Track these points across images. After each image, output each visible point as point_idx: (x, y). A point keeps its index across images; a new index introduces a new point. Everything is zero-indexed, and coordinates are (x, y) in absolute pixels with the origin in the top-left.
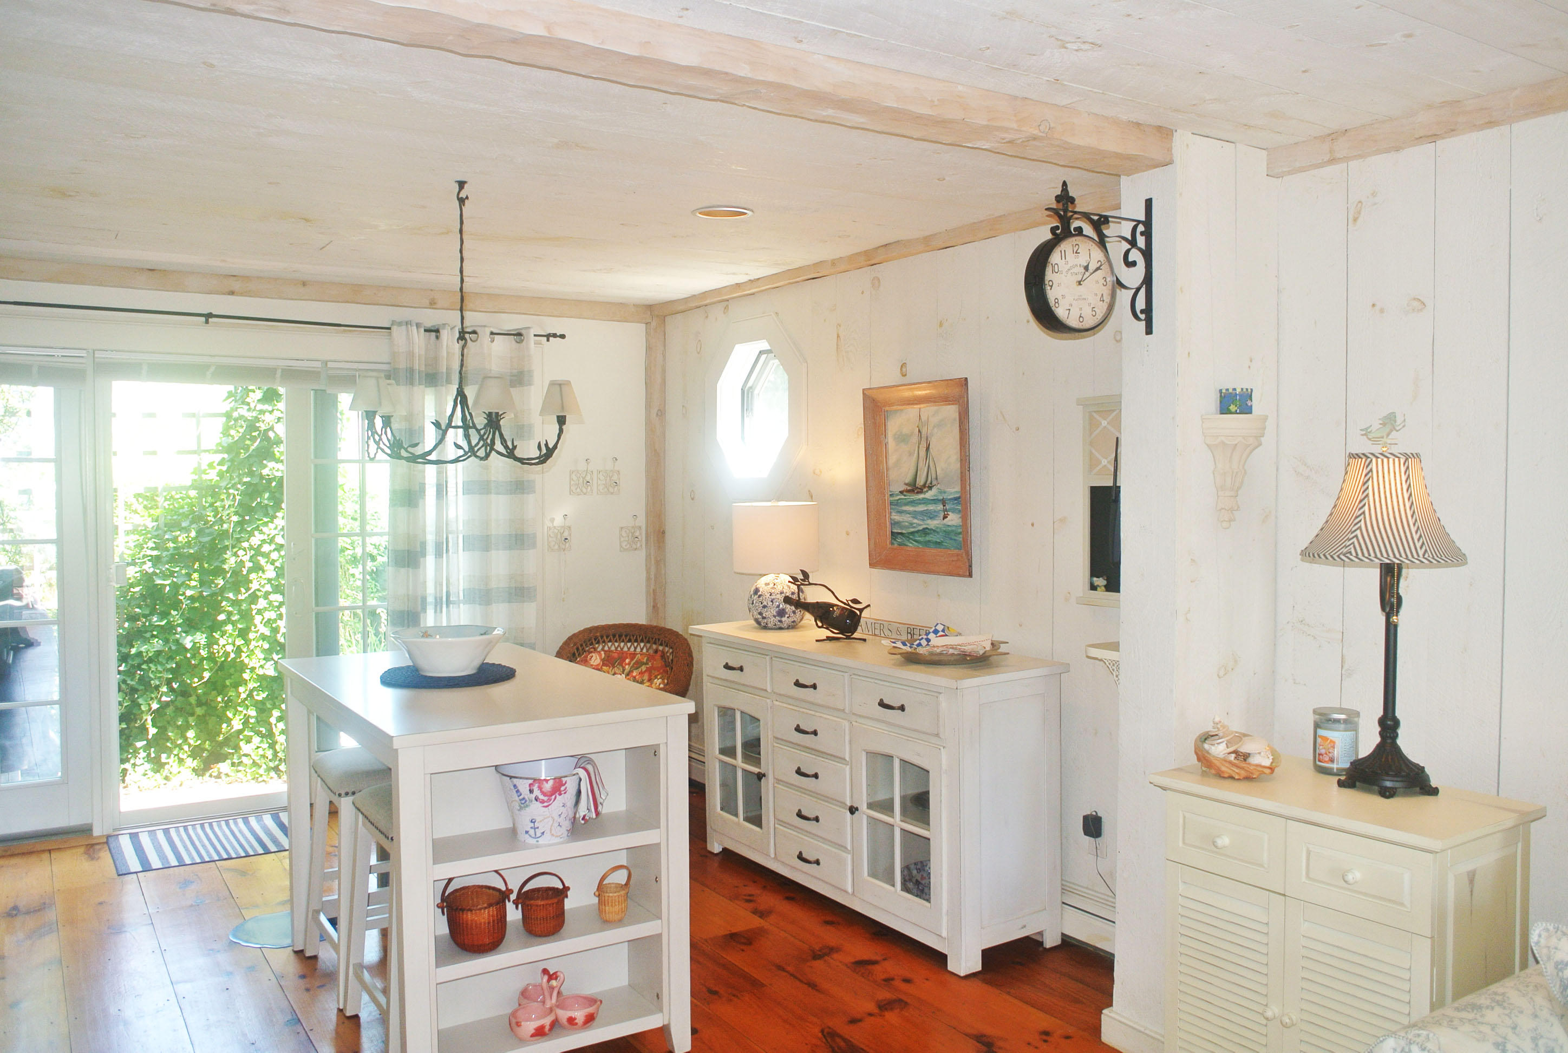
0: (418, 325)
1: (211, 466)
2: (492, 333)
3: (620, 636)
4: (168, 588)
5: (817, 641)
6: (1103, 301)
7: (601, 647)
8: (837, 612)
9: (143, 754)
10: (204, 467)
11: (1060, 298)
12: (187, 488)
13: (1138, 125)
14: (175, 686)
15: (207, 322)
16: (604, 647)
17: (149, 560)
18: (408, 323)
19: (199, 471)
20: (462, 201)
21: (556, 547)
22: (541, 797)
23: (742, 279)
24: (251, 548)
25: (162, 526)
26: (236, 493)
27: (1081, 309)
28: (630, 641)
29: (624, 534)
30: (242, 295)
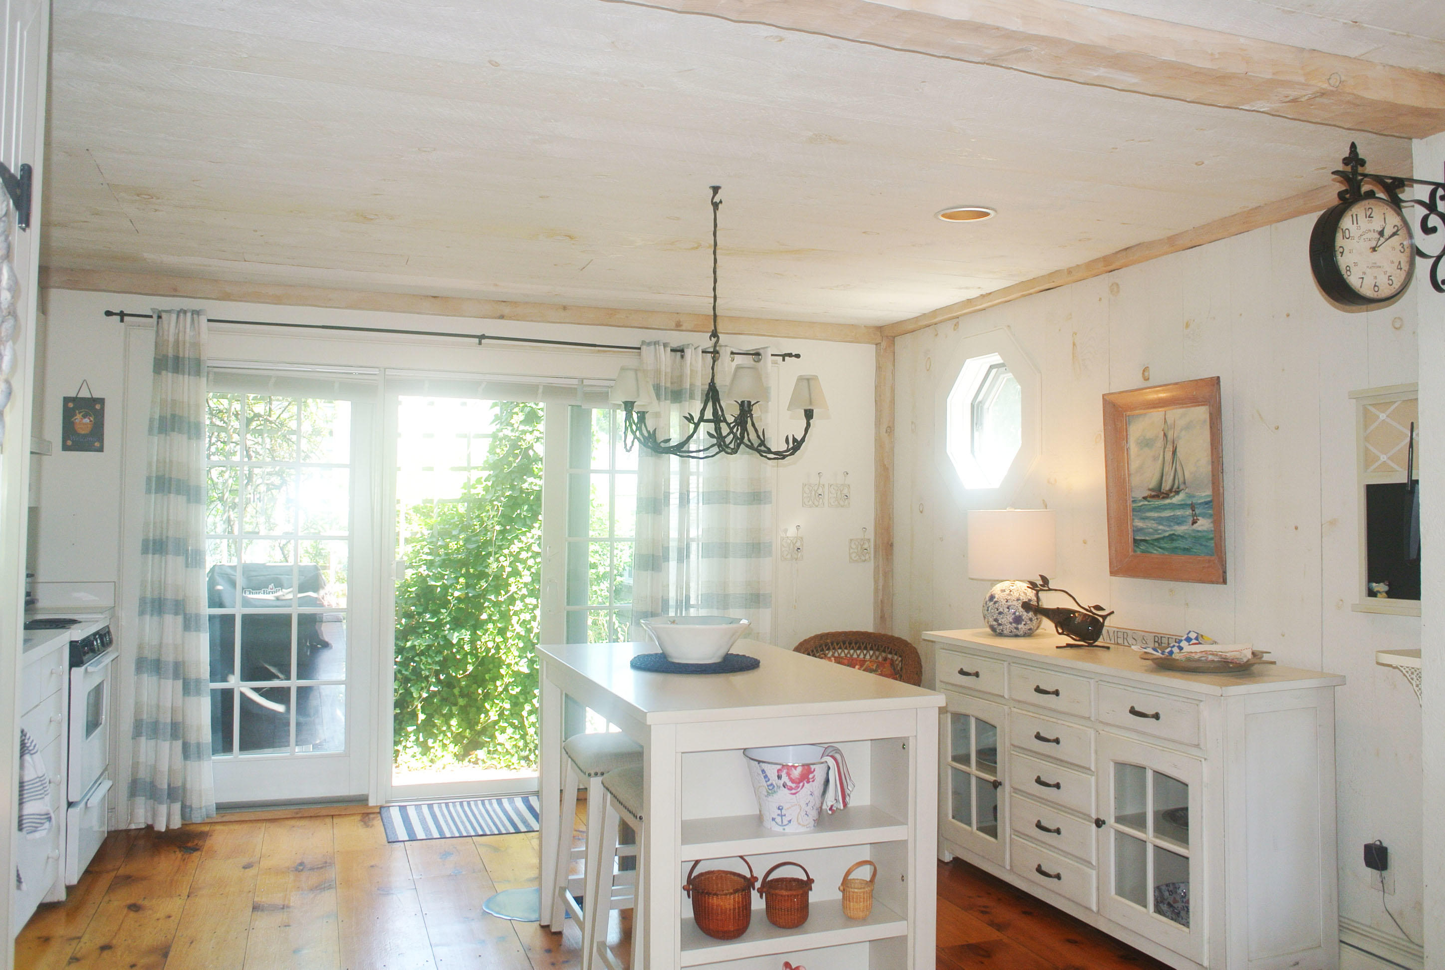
0: (665, 345)
1: (479, 481)
2: (732, 353)
3: (850, 644)
4: (439, 589)
5: (1057, 647)
6: (1401, 269)
7: (831, 653)
8: (1078, 619)
9: (412, 738)
10: (473, 482)
11: (1352, 265)
12: (458, 501)
13: (1440, 76)
14: (442, 677)
15: (480, 343)
16: (834, 653)
17: (424, 564)
18: (656, 343)
19: (468, 486)
20: (716, 206)
21: (789, 556)
22: (789, 784)
23: (974, 294)
24: (511, 554)
25: (436, 534)
26: (499, 504)
27: (1376, 278)
28: (859, 648)
29: (854, 547)
30: (510, 318)
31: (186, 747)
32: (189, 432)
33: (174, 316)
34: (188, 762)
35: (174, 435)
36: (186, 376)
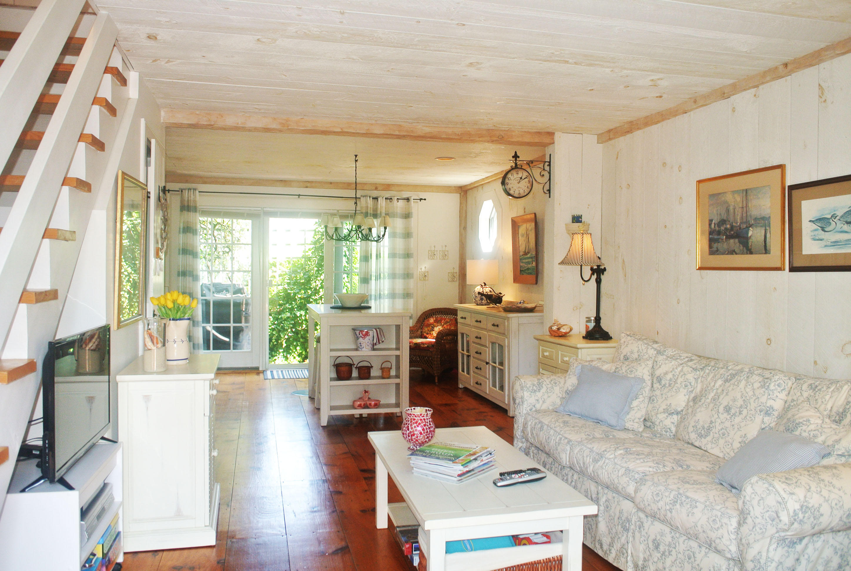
0: (370, 197)
1: (309, 250)
2: (398, 199)
3: (442, 312)
4: (292, 294)
5: (487, 307)
6: (528, 188)
7: (434, 316)
8: (493, 298)
9: (282, 354)
10: (307, 250)
11: (511, 188)
12: (300, 258)
13: (539, 133)
14: (294, 330)
15: (299, 197)
17: (286, 284)
18: (366, 196)
19: (305, 252)
20: (356, 161)
21: (422, 279)
22: (362, 336)
23: (484, 177)
24: (321, 280)
25: (291, 271)
26: (316, 259)
27: (519, 191)
28: (445, 314)
29: (450, 275)
30: (310, 188)
31: (194, 344)
32: (193, 233)
33: (187, 191)
34: (195, 351)
35: (188, 234)
36: (192, 213)
